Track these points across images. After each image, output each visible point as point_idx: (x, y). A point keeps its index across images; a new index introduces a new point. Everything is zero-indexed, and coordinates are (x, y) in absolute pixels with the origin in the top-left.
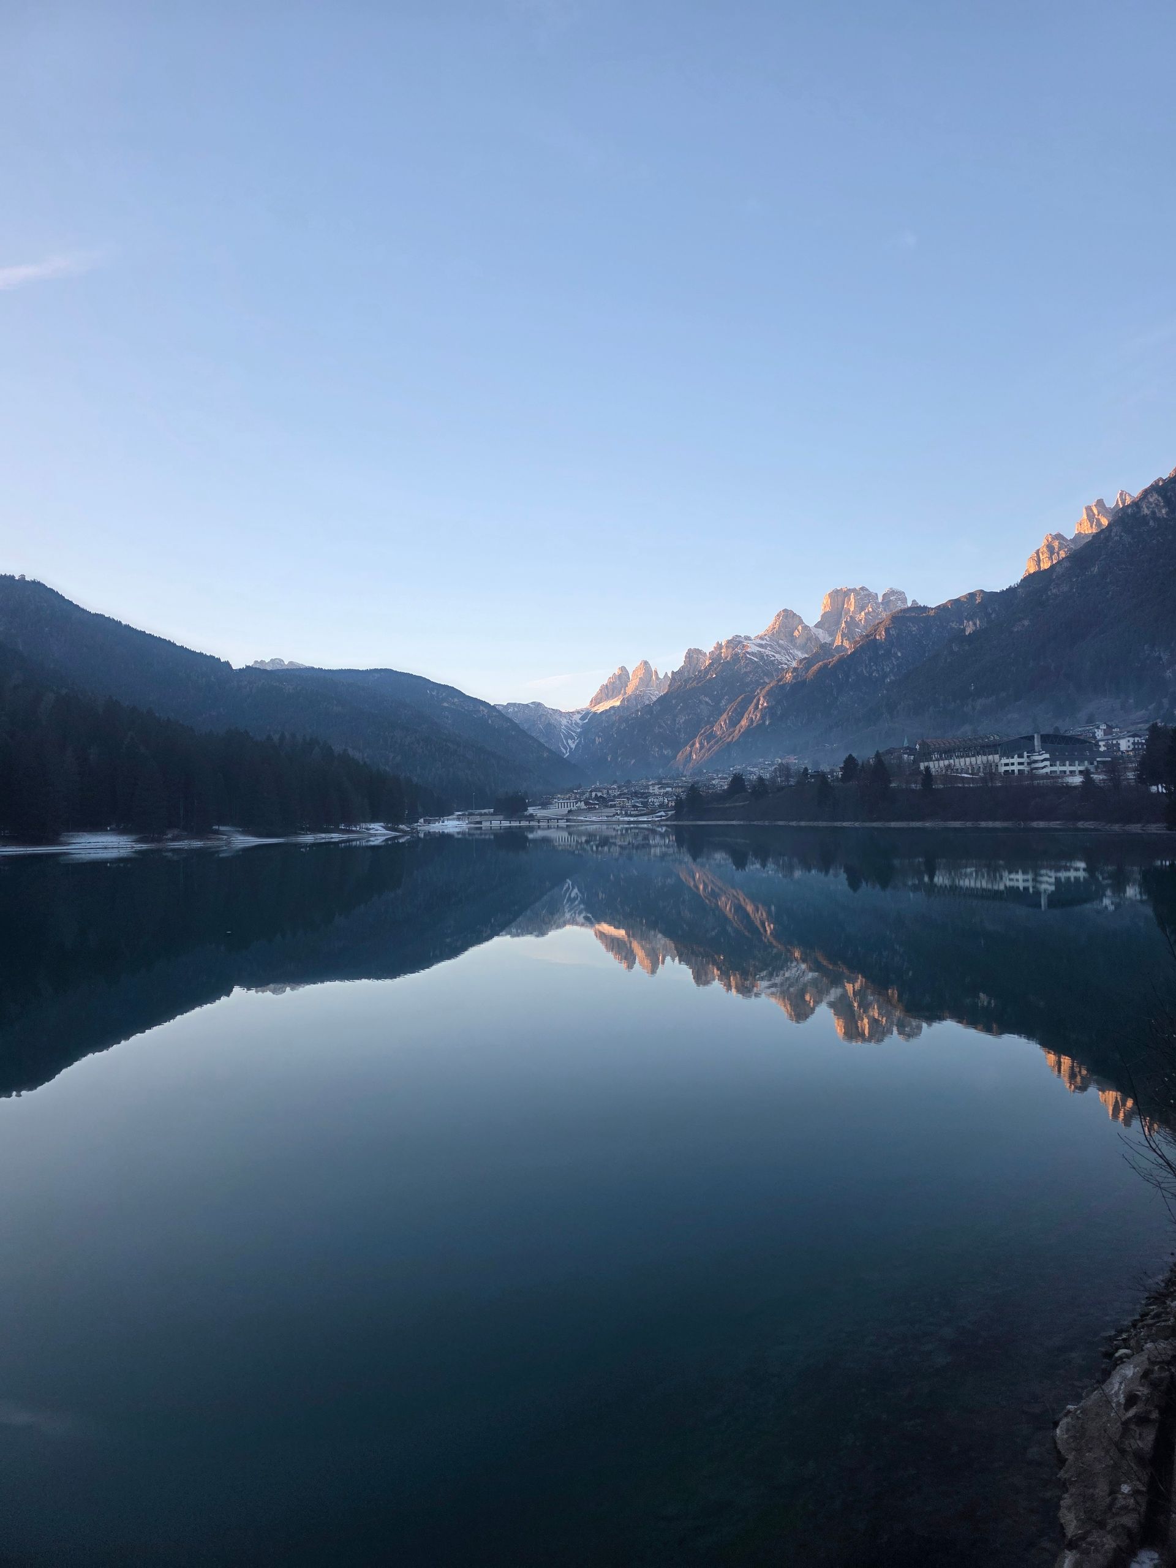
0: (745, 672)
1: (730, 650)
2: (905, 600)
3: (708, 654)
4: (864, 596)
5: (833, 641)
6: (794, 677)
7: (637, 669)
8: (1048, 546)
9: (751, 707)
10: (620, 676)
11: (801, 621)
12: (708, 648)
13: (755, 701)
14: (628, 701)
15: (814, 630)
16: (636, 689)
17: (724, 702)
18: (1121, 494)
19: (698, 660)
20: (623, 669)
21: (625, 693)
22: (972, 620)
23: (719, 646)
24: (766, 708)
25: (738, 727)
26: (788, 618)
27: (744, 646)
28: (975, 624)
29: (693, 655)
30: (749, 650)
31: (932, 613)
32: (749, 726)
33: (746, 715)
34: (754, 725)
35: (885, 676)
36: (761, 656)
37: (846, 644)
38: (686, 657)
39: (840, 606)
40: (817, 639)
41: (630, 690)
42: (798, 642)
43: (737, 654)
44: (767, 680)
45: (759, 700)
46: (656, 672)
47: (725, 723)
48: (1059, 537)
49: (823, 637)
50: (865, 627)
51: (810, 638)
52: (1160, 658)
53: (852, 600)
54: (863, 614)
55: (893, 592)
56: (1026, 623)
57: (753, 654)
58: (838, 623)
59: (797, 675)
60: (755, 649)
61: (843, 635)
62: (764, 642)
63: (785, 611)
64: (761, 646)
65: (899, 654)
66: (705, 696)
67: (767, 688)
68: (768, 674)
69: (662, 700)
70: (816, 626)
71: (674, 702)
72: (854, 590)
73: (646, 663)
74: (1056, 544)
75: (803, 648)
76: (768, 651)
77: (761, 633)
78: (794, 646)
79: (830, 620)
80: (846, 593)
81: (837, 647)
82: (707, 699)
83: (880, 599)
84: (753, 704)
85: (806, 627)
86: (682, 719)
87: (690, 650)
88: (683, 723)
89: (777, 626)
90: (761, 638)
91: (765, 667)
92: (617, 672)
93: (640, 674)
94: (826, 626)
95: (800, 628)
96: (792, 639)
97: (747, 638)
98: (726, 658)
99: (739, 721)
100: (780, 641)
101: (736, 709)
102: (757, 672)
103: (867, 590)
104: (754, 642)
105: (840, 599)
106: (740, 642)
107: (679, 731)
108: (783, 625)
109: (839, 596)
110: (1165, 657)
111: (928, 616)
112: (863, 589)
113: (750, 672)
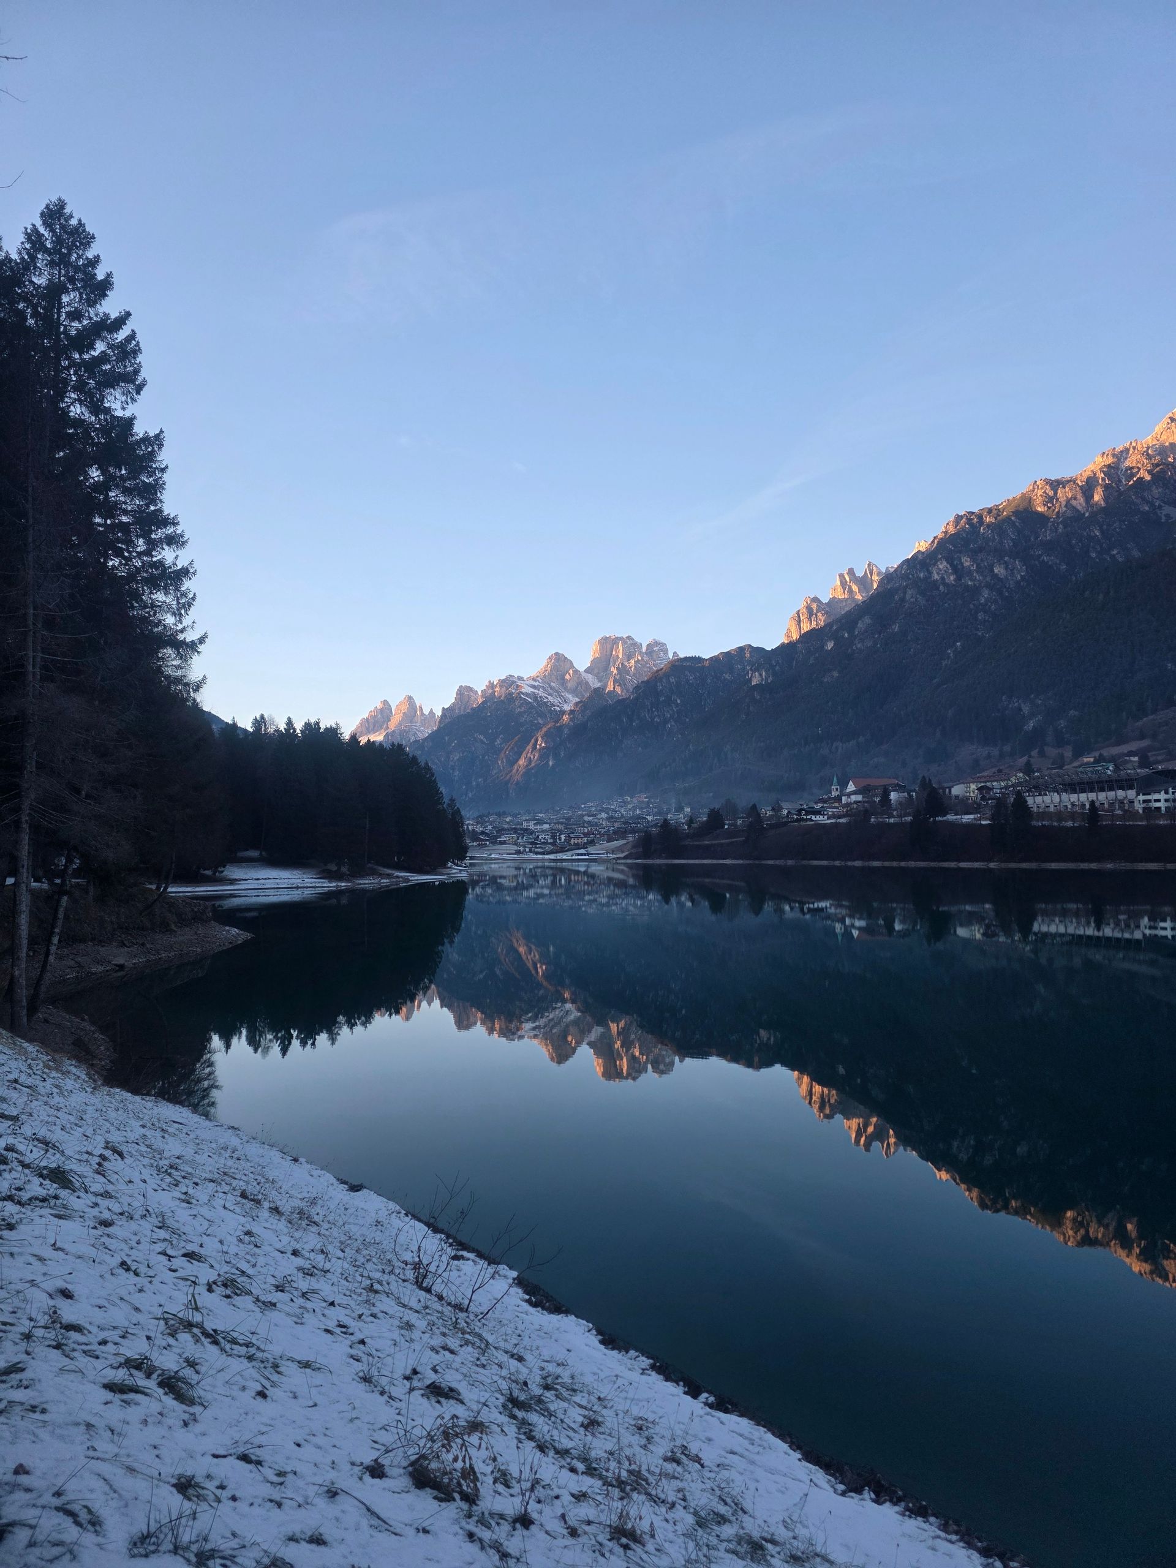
0: (520, 712)
1: (504, 689)
2: (666, 652)
3: (480, 693)
4: (631, 645)
5: (605, 686)
6: (571, 720)
7: (400, 704)
8: (807, 608)
9: (529, 747)
10: (382, 710)
11: (572, 666)
12: (480, 686)
13: (533, 741)
14: (392, 736)
15: (584, 675)
16: (400, 724)
17: (498, 741)
18: (869, 565)
19: (469, 696)
20: (385, 703)
21: (387, 728)
22: (758, 671)
23: (491, 686)
24: (544, 748)
25: (516, 767)
26: (560, 662)
27: (518, 686)
28: (761, 675)
29: (464, 693)
30: (523, 690)
31: (707, 664)
32: (527, 766)
33: (524, 755)
34: (533, 765)
35: (666, 721)
36: (535, 697)
37: (618, 689)
38: (457, 694)
39: (608, 654)
40: (587, 683)
41: (392, 725)
42: (569, 685)
43: (511, 694)
44: (541, 721)
45: (537, 740)
46: (421, 708)
47: (502, 762)
48: (815, 600)
49: (595, 683)
50: (635, 675)
51: (581, 683)
52: (1020, 709)
53: (621, 648)
54: (632, 661)
55: (656, 643)
56: (836, 674)
57: (527, 694)
58: (606, 668)
59: (574, 717)
60: (529, 690)
61: (615, 681)
62: (536, 684)
63: (557, 654)
64: (533, 687)
65: (679, 702)
66: (480, 734)
67: (544, 729)
68: (542, 715)
69: (433, 736)
70: (586, 671)
71: (446, 738)
72: (621, 639)
73: (410, 698)
74: (814, 606)
75: (574, 692)
76: (541, 693)
77: (533, 674)
78: (566, 689)
79: (600, 666)
80: (615, 641)
81: (609, 692)
82: (482, 737)
83: (644, 649)
84: (531, 744)
85: (576, 672)
86: (456, 756)
87: (461, 687)
88: (458, 760)
89: (548, 669)
90: (534, 680)
91: (538, 709)
92: (379, 706)
93: (405, 708)
94: (596, 671)
95: (571, 672)
96: (563, 681)
97: (521, 679)
98: (500, 697)
99: (517, 760)
100: (552, 684)
101: (513, 748)
102: (531, 713)
103: (633, 639)
104: (527, 682)
105: (609, 646)
106: (514, 682)
107: (453, 768)
108: (555, 668)
109: (608, 644)
110: (1026, 709)
111: (703, 667)
112: (629, 638)
113: (525, 712)
